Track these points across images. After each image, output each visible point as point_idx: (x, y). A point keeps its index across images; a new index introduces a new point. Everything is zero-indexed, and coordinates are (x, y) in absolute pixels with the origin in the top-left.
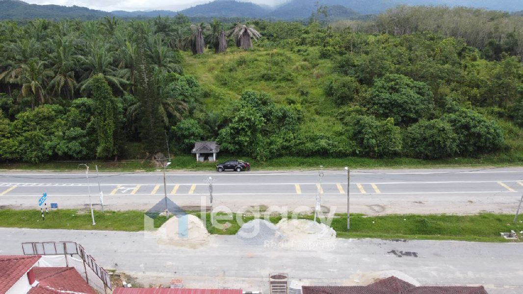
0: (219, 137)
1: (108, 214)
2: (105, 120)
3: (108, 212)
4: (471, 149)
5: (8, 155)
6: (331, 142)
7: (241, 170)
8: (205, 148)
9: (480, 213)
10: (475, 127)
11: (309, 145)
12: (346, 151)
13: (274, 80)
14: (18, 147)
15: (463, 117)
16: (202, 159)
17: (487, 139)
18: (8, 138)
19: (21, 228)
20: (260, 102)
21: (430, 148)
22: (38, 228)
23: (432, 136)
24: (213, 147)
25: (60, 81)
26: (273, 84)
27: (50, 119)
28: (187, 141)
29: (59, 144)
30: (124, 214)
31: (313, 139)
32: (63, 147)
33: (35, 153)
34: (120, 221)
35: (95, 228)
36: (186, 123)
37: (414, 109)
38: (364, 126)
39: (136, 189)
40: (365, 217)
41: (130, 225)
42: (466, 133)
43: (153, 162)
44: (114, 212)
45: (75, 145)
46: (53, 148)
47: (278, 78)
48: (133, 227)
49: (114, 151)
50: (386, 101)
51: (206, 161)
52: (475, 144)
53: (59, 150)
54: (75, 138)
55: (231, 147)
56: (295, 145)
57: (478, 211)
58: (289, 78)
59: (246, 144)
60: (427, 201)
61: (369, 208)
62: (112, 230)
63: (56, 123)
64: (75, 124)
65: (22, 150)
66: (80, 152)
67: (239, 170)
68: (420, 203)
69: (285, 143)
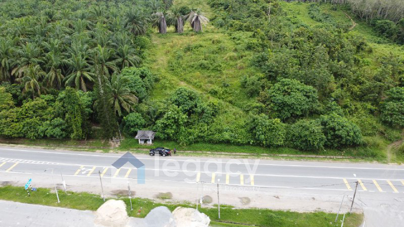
0: (156, 125)
1: (69, 194)
2: (75, 117)
3: (70, 193)
4: (336, 145)
5: (16, 135)
6: (233, 134)
7: (166, 156)
8: (143, 136)
9: (316, 211)
10: (339, 130)
11: (217, 136)
12: (243, 142)
13: (208, 69)
14: (22, 129)
15: (332, 122)
16: (143, 142)
17: (347, 140)
18: (16, 122)
19: (15, 201)
20: (188, 98)
21: (304, 144)
22: (26, 203)
23: (306, 136)
24: (150, 135)
25: (52, 77)
26: (206, 73)
27: (43, 108)
28: (132, 129)
29: (47, 129)
30: (79, 194)
31: (220, 131)
32: (50, 132)
33: (33, 133)
34: (75, 200)
35: (59, 205)
36: (132, 117)
37: (300, 108)
38: (257, 125)
39: (92, 170)
40: (233, 209)
41: (81, 204)
42: (332, 133)
43: (110, 142)
44: (73, 193)
45: (57, 131)
46: (44, 132)
47: (212, 67)
48: (82, 206)
49: (83, 136)
50: (280, 101)
51: (145, 144)
52: (338, 142)
53: (47, 133)
54: (57, 126)
55: (162, 136)
56: (208, 135)
57: (314, 209)
58: (219, 69)
59: (171, 135)
60: (282, 196)
61: (240, 200)
62: (69, 208)
63: (47, 111)
64: (58, 115)
65: (25, 131)
66: (61, 135)
67: (164, 155)
68: (278, 197)
69: (200, 134)
